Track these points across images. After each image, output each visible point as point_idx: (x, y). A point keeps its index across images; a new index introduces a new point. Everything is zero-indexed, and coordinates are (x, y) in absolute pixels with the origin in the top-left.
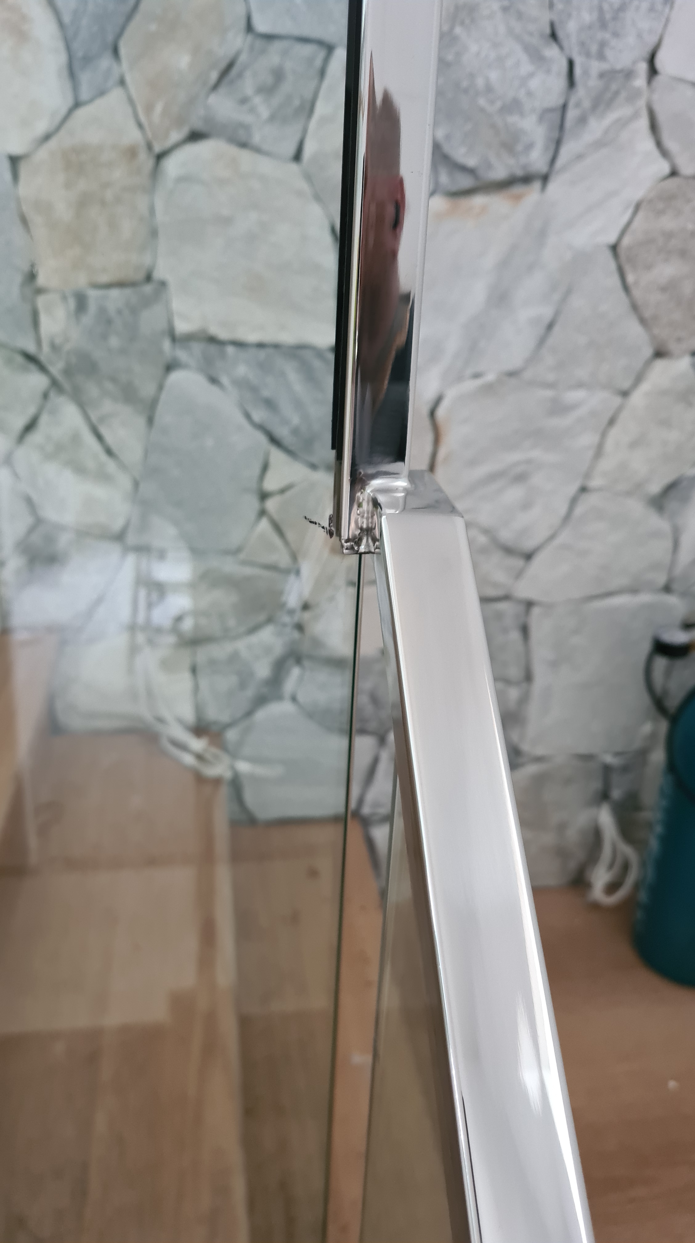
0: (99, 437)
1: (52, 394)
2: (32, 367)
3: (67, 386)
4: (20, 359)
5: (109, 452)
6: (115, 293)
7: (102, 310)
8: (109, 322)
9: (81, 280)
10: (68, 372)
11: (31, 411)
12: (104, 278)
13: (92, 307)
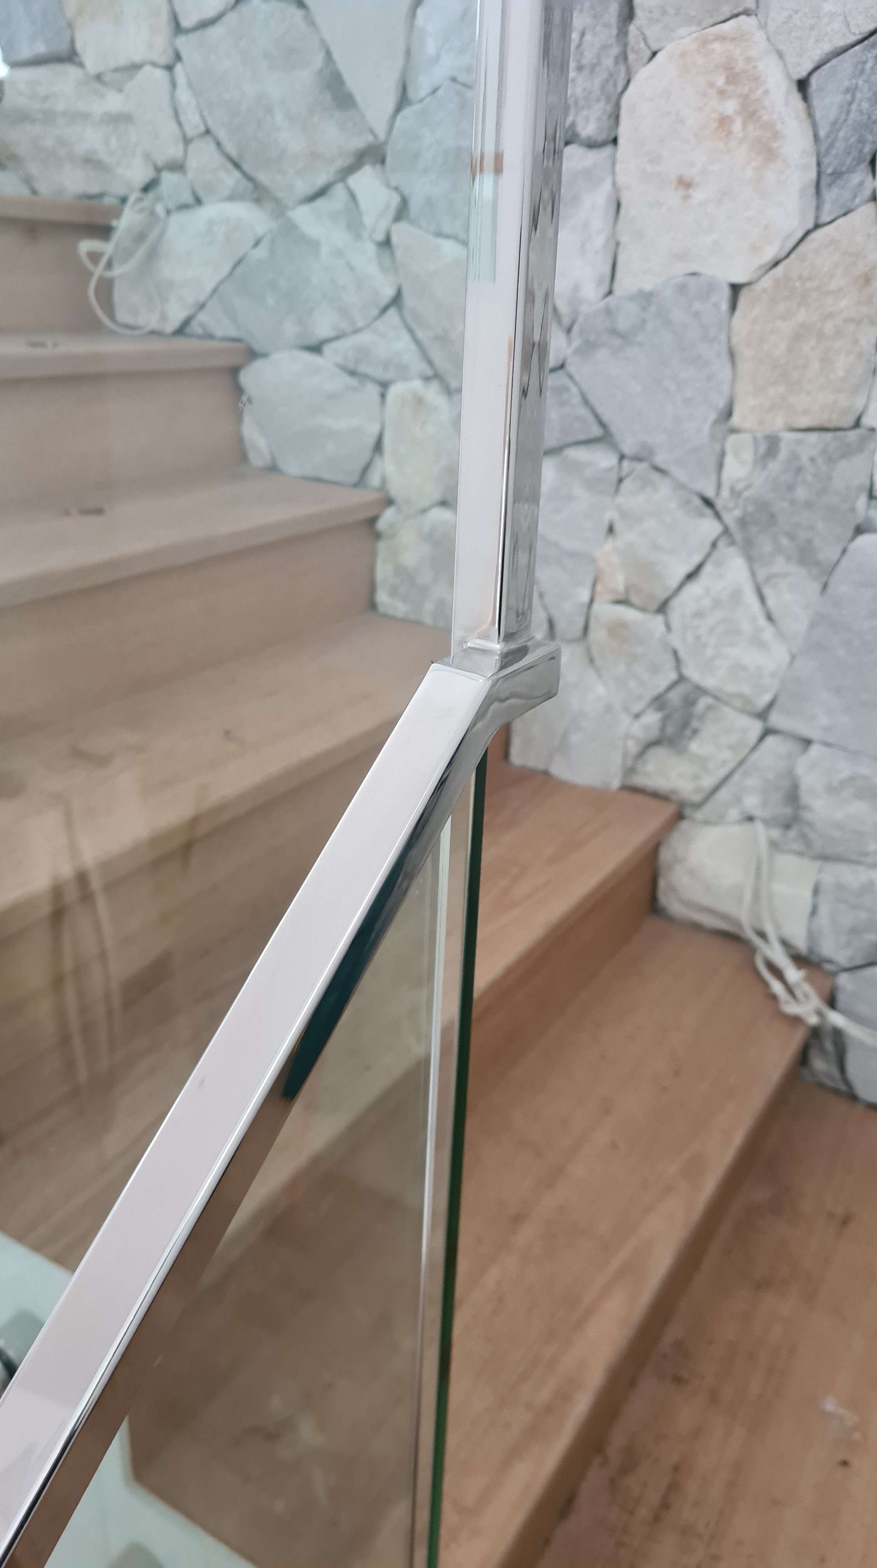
0: (762, 599)
1: (721, 544)
2: (708, 511)
3: (738, 537)
4: (698, 502)
5: (769, 617)
6: (813, 437)
7: (794, 456)
8: (799, 470)
9: (778, 422)
10: (743, 522)
11: (697, 559)
12: (804, 421)
13: (783, 453)
